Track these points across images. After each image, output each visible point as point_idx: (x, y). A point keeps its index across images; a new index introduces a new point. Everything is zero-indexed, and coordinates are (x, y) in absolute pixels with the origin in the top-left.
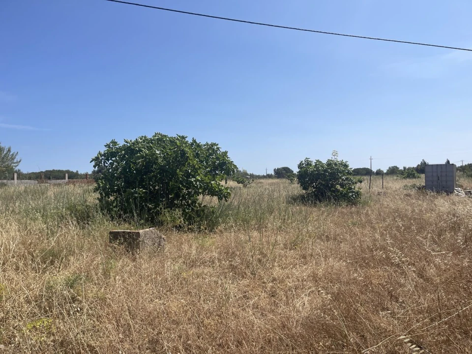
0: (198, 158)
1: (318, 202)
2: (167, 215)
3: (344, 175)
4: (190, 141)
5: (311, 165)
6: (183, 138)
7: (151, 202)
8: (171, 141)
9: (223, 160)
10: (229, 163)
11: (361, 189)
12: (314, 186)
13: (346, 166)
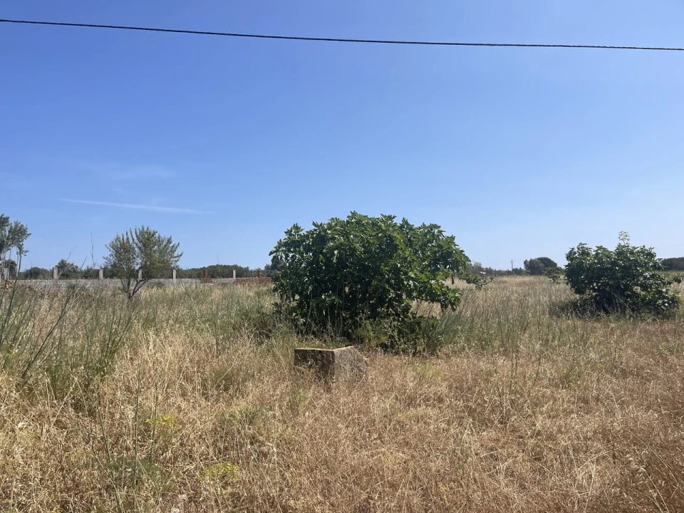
0: (411, 246)
1: (602, 314)
2: (370, 328)
3: (648, 270)
4: (398, 221)
5: (588, 254)
6: (390, 218)
7: (347, 309)
8: (373, 224)
9: (449, 248)
10: (456, 253)
11: (678, 293)
12: (594, 287)
13: (651, 255)
